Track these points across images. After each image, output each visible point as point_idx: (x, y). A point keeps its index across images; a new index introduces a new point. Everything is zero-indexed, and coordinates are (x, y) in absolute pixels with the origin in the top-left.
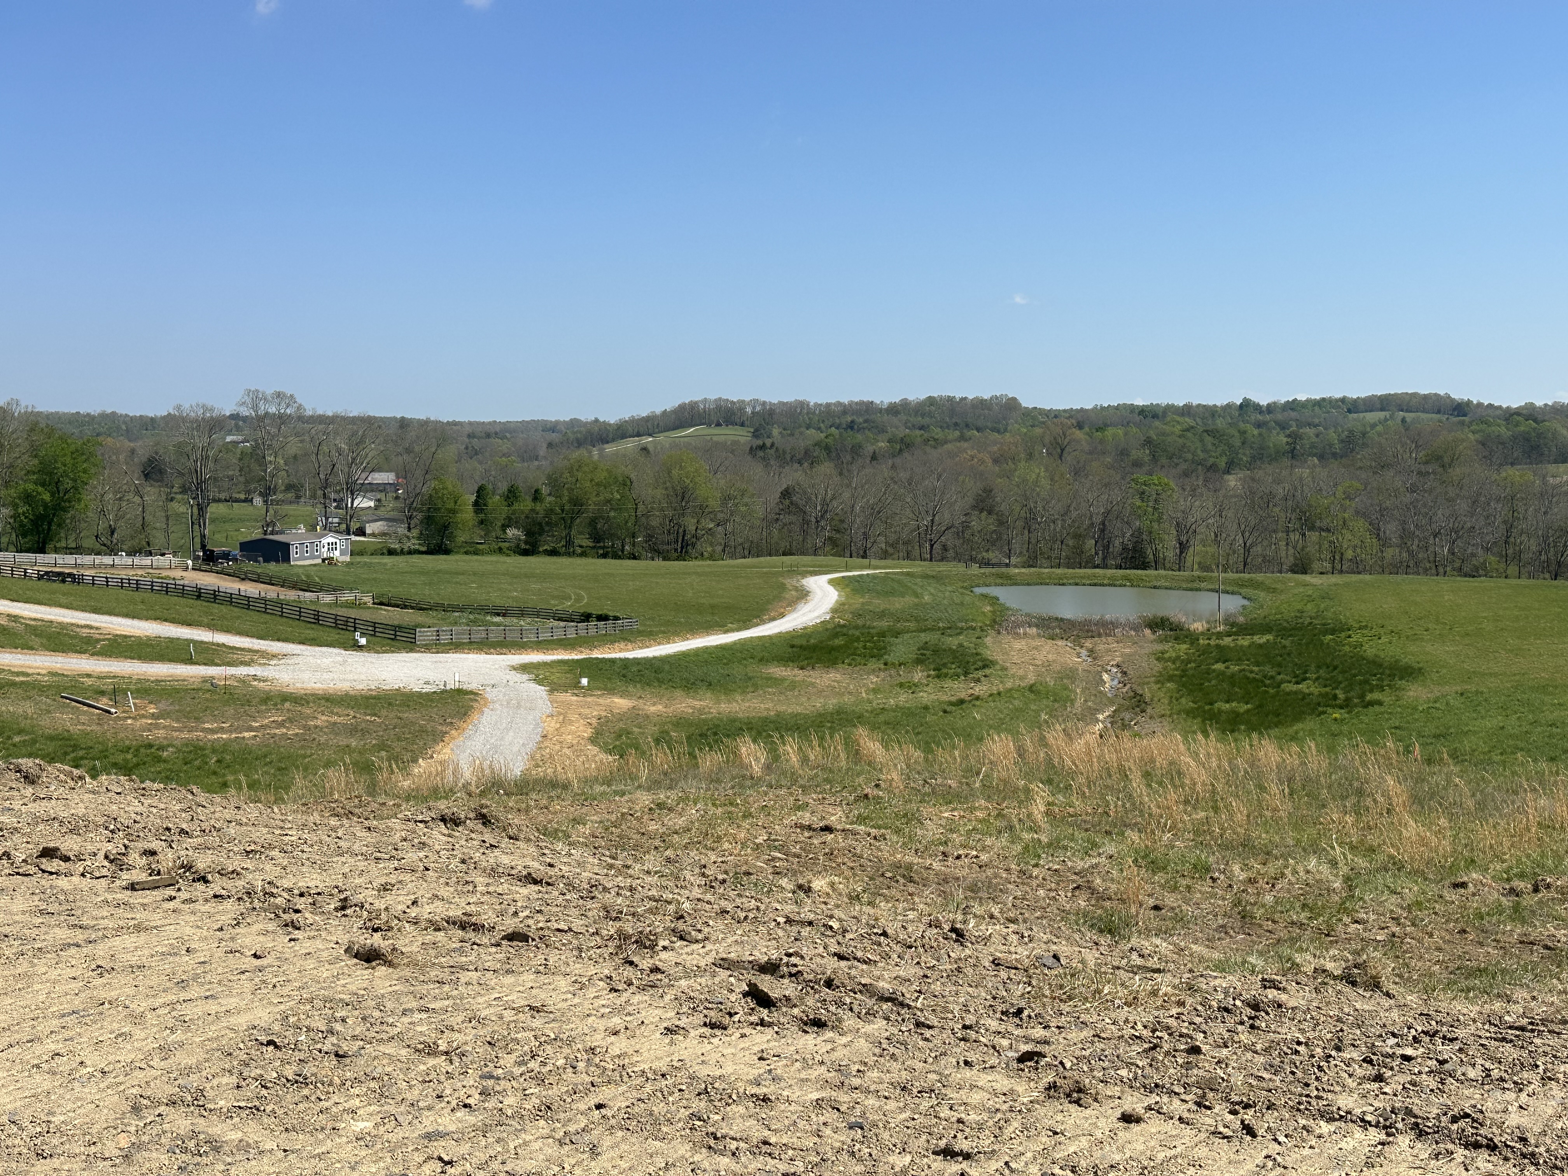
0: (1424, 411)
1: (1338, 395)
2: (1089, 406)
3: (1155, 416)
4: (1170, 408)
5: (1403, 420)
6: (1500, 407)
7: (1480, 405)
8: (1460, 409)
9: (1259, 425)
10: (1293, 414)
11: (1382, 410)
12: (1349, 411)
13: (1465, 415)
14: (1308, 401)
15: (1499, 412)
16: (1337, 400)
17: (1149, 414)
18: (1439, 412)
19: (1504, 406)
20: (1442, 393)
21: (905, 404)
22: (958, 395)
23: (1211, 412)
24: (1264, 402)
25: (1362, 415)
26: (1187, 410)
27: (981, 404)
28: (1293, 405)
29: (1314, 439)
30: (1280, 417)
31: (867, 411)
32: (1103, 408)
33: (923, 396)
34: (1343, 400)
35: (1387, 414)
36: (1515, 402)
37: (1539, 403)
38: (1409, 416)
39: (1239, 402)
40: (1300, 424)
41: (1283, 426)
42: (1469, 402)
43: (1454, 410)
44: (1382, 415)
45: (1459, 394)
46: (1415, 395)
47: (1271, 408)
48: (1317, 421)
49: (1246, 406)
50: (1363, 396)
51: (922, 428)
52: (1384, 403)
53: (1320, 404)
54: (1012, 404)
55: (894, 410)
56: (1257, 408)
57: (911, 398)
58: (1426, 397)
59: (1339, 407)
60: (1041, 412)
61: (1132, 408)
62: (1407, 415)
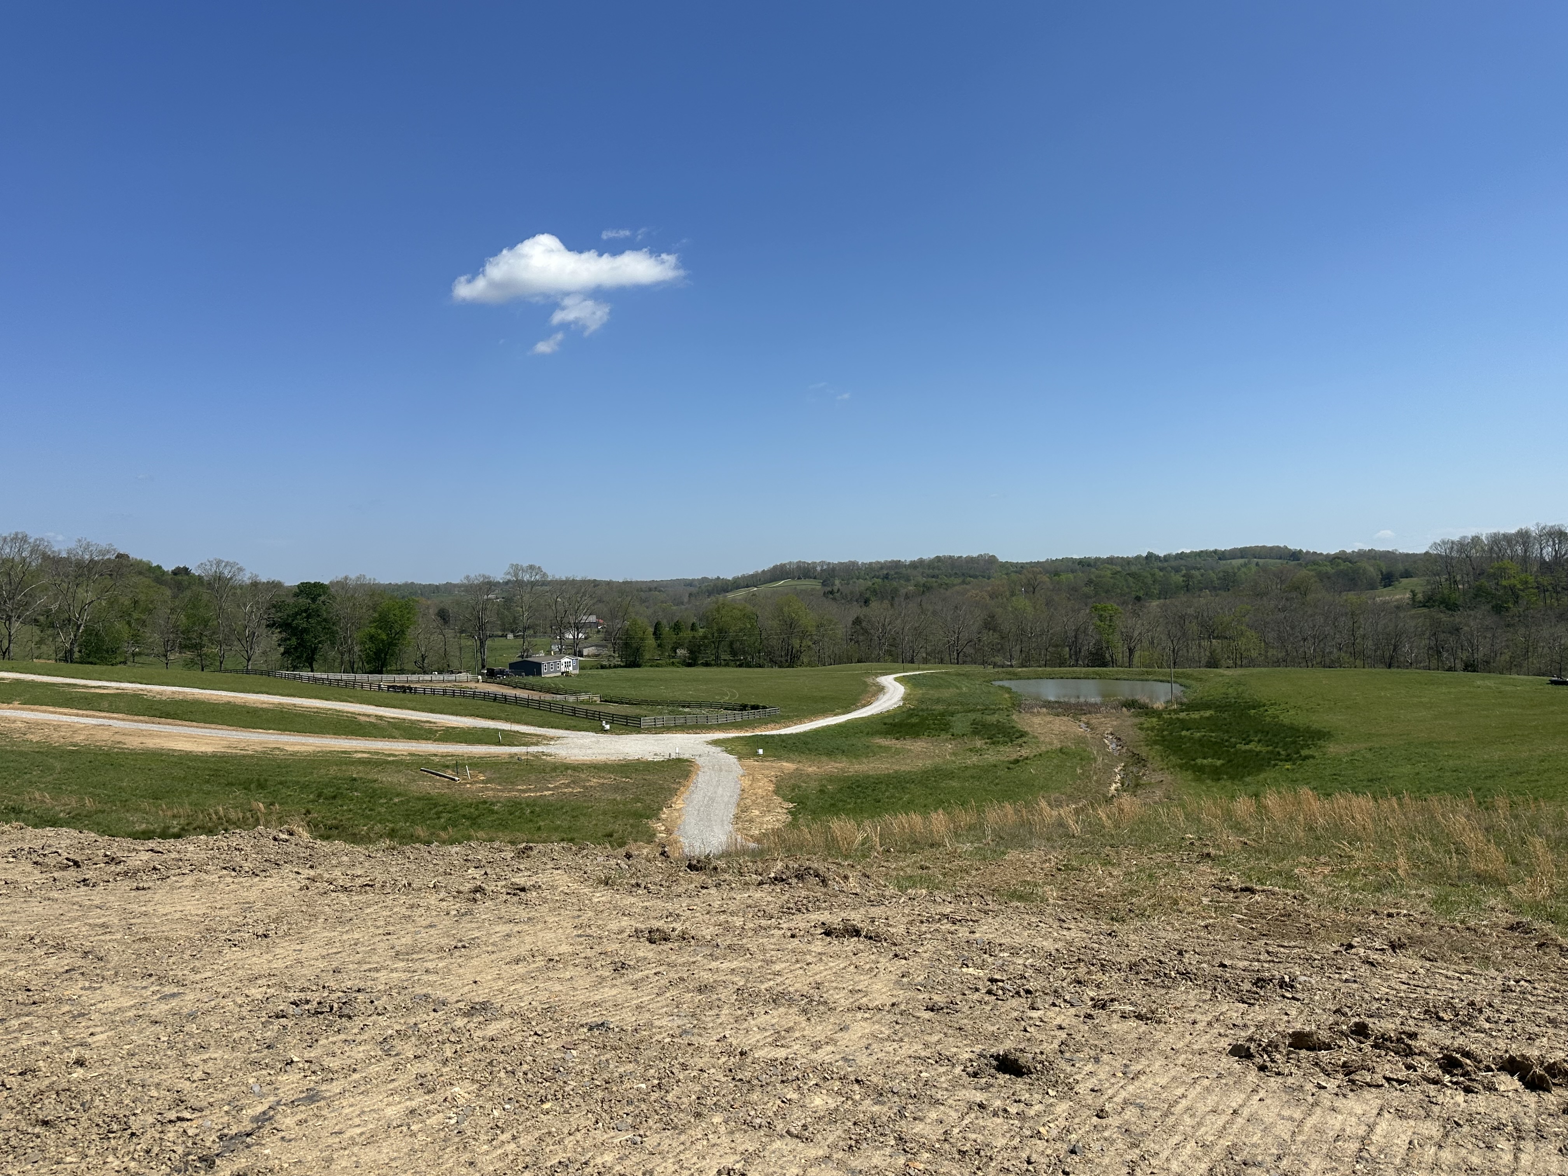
0: (1271, 558)
1: (1212, 549)
2: (1043, 560)
3: (1089, 565)
4: (1097, 559)
5: (1257, 564)
6: (1321, 554)
7: (1308, 552)
8: (1295, 556)
9: (1161, 569)
10: (1182, 562)
11: (1242, 557)
12: (1220, 559)
13: (1299, 560)
14: (1192, 553)
15: (1321, 557)
16: (1211, 552)
17: (1085, 563)
18: (1280, 558)
19: (1325, 553)
20: (1282, 546)
21: (921, 562)
22: (957, 555)
23: (1127, 562)
24: (1162, 555)
25: (1229, 561)
26: (1111, 561)
27: (971, 560)
28: (1181, 556)
29: (1200, 578)
30: (1173, 564)
31: (896, 567)
32: (1052, 561)
33: (933, 556)
34: (1215, 552)
35: (1246, 560)
36: (1333, 551)
37: (1349, 551)
38: (1261, 561)
39: (1144, 555)
40: (1188, 568)
41: (1177, 570)
42: (1301, 551)
43: (1291, 556)
44: (1241, 561)
45: (1293, 546)
46: (1264, 547)
47: (1167, 558)
48: (1199, 566)
49: (1150, 557)
50: (1228, 549)
51: (933, 577)
52: (1243, 553)
53: (1200, 554)
54: (992, 560)
55: (914, 565)
56: (1158, 558)
57: (925, 557)
58: (1272, 548)
59: (1213, 557)
60: (1012, 564)
61: (1073, 561)
62: (1259, 560)
